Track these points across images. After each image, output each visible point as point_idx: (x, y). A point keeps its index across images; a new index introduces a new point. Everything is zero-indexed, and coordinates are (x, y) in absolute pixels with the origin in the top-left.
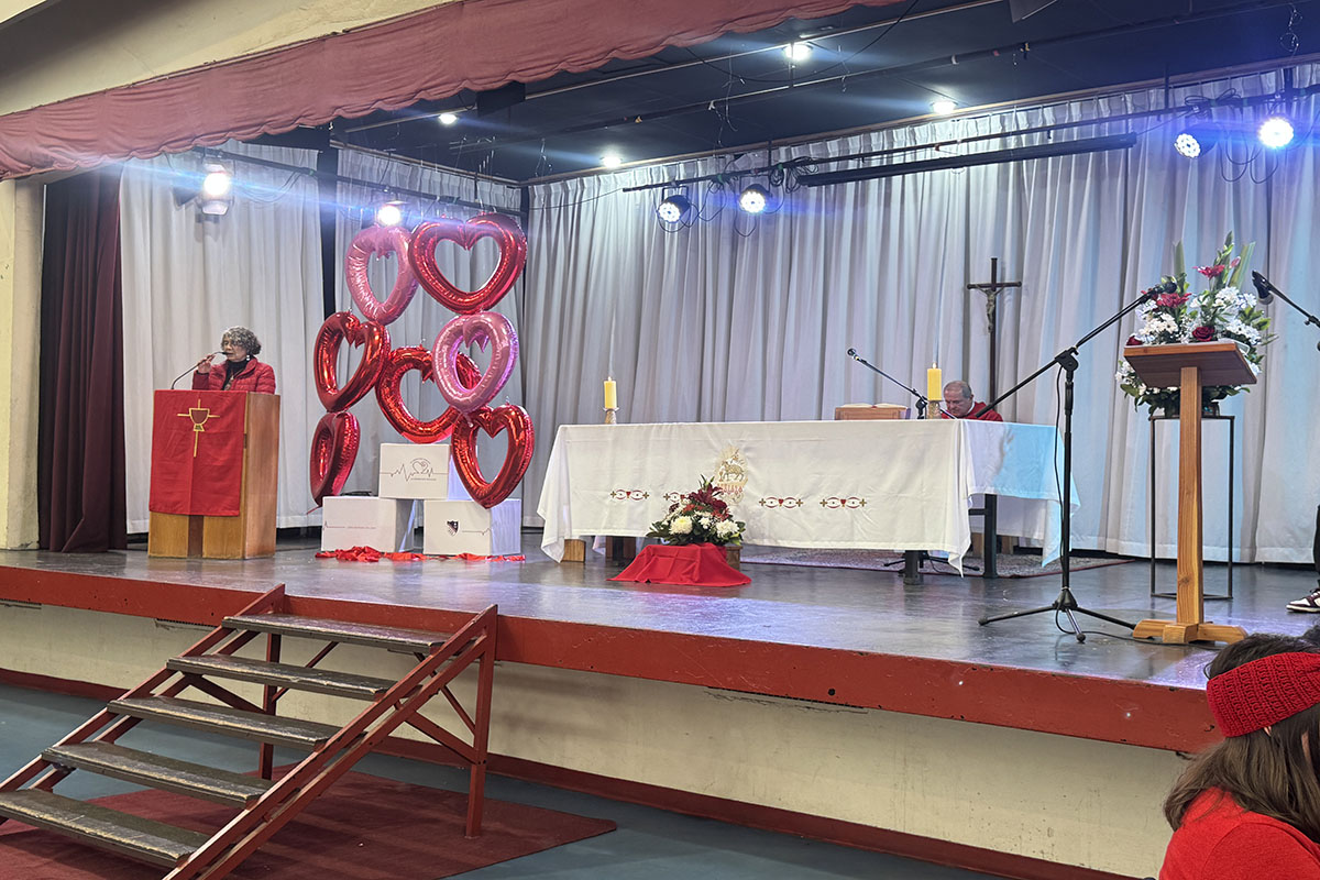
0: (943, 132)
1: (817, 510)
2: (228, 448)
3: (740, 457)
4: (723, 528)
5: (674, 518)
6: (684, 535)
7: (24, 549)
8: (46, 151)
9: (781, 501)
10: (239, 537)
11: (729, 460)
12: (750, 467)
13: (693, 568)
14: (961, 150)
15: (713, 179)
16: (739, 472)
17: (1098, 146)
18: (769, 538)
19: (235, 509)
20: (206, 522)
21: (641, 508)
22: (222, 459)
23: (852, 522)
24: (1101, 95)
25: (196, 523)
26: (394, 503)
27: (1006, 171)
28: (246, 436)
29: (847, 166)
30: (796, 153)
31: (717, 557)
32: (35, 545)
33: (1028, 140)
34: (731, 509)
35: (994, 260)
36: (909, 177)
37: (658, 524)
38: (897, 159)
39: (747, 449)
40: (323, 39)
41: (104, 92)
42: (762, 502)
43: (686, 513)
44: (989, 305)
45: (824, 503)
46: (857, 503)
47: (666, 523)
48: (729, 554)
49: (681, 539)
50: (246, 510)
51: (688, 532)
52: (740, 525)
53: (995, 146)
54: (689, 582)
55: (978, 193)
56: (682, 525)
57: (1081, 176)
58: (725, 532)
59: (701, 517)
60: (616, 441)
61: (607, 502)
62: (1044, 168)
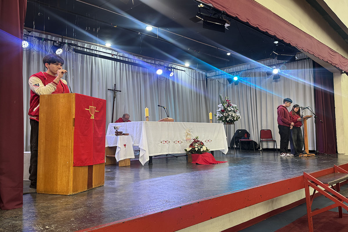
2: (102, 128)
10: (104, 174)
11: (188, 132)
12: (192, 134)
20: (94, 168)
23: (210, 145)
25: (90, 168)
35: (115, 85)
39: (191, 129)
44: (114, 95)
46: (210, 141)
61: (160, 144)
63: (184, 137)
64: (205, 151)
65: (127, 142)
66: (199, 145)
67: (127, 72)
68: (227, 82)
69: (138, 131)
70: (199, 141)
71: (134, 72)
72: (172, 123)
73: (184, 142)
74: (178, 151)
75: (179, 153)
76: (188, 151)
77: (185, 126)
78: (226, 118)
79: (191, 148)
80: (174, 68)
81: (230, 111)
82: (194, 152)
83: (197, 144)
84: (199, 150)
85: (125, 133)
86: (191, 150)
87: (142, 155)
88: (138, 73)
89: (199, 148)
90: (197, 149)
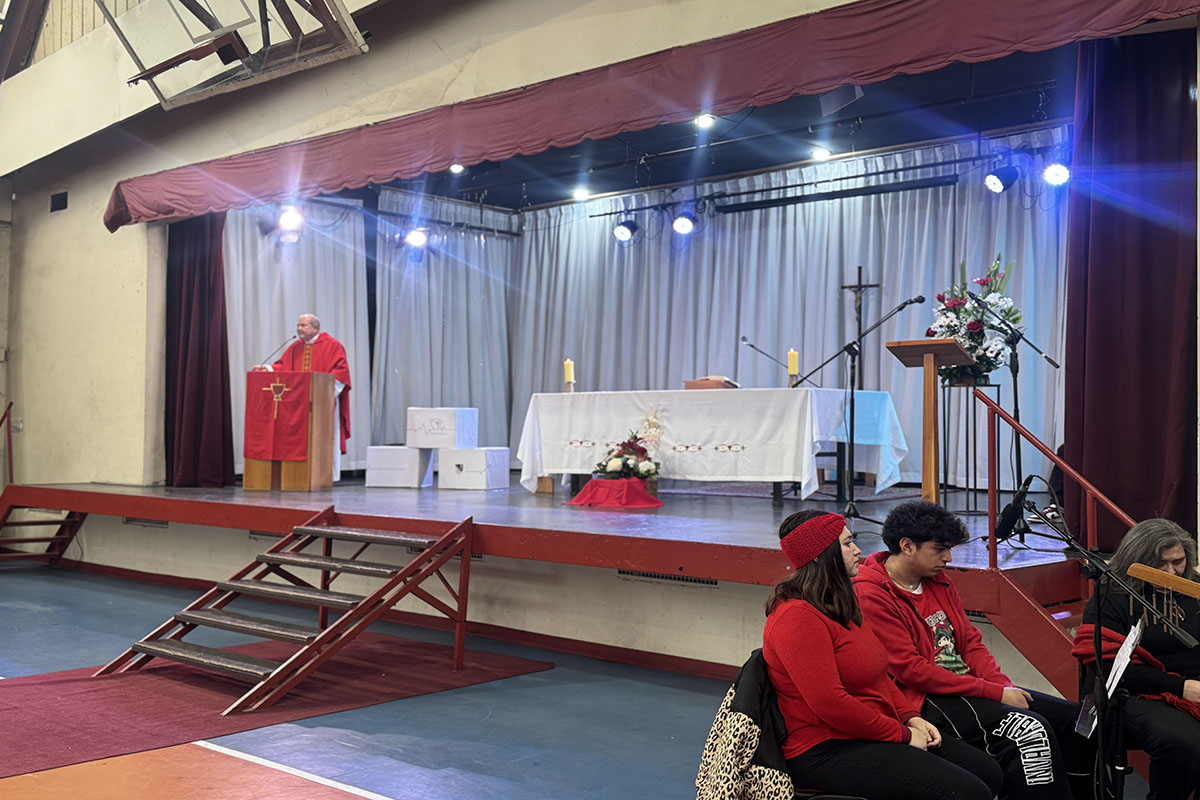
0: (823, 172)
1: (711, 453)
2: (299, 412)
3: (659, 415)
4: (644, 466)
5: (610, 459)
6: (616, 472)
7: (155, 485)
8: (169, 203)
9: (687, 447)
10: (307, 476)
11: (650, 418)
12: (665, 424)
13: (621, 496)
14: (836, 187)
15: (655, 208)
16: (658, 427)
17: (935, 183)
18: (680, 475)
19: (304, 454)
20: (284, 465)
21: (591, 453)
22: (294, 420)
23: (736, 463)
24: (936, 145)
25: (276, 465)
26: (417, 451)
27: (869, 202)
28: (311, 404)
29: (753, 197)
30: (716, 188)
31: (639, 487)
32: (163, 483)
33: (886, 179)
34: (651, 454)
35: (860, 268)
36: (799, 206)
37: (599, 465)
38: (790, 193)
39: (663, 410)
40: (360, 129)
41: (209, 162)
42: (674, 448)
43: (618, 456)
44: (856, 301)
45: (717, 448)
46: (739, 448)
47: (604, 463)
48: (649, 486)
49: (616, 474)
50: (311, 458)
51: (619, 469)
52: (657, 464)
53: (860, 183)
54: (618, 505)
55: (849, 218)
56: (615, 464)
57: (923, 207)
58: (645, 469)
59: (628, 459)
60: (572, 405)
61: (567, 449)
62: (896, 199)
77: (642, 401)
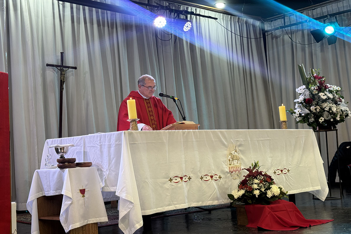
3: (237, 150)
12: (241, 156)
16: (238, 159)
23: (286, 181)
35: (62, 53)
39: (240, 145)
45: (275, 172)
46: (286, 170)
63: (224, 166)
64: (276, 197)
65: (86, 183)
66: (261, 183)
67: (88, 25)
68: (309, 40)
69: (112, 157)
70: (260, 173)
71: (104, 26)
72: (194, 132)
73: (226, 177)
74: (213, 199)
75: (216, 203)
76: (236, 197)
77: (225, 137)
78: (317, 116)
79: (242, 192)
80: (192, 13)
81: (325, 101)
82: (250, 202)
83: (256, 181)
84: (263, 195)
85: (82, 161)
86: (243, 195)
87: (125, 212)
88: (112, 28)
89: (263, 190)
90: (257, 193)
